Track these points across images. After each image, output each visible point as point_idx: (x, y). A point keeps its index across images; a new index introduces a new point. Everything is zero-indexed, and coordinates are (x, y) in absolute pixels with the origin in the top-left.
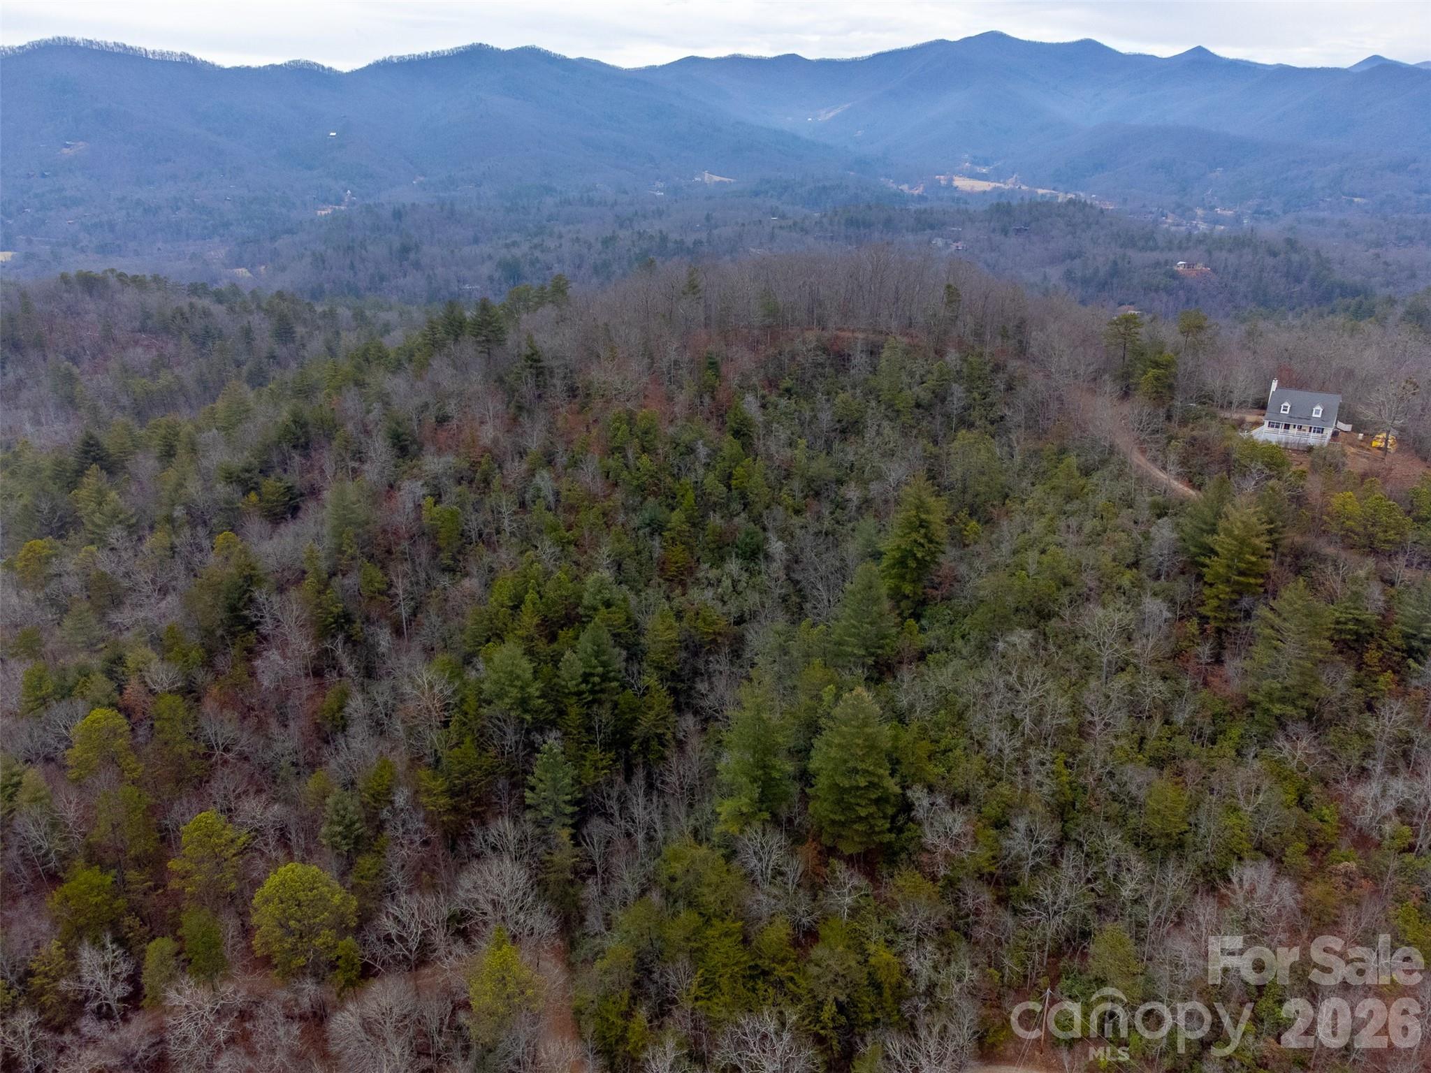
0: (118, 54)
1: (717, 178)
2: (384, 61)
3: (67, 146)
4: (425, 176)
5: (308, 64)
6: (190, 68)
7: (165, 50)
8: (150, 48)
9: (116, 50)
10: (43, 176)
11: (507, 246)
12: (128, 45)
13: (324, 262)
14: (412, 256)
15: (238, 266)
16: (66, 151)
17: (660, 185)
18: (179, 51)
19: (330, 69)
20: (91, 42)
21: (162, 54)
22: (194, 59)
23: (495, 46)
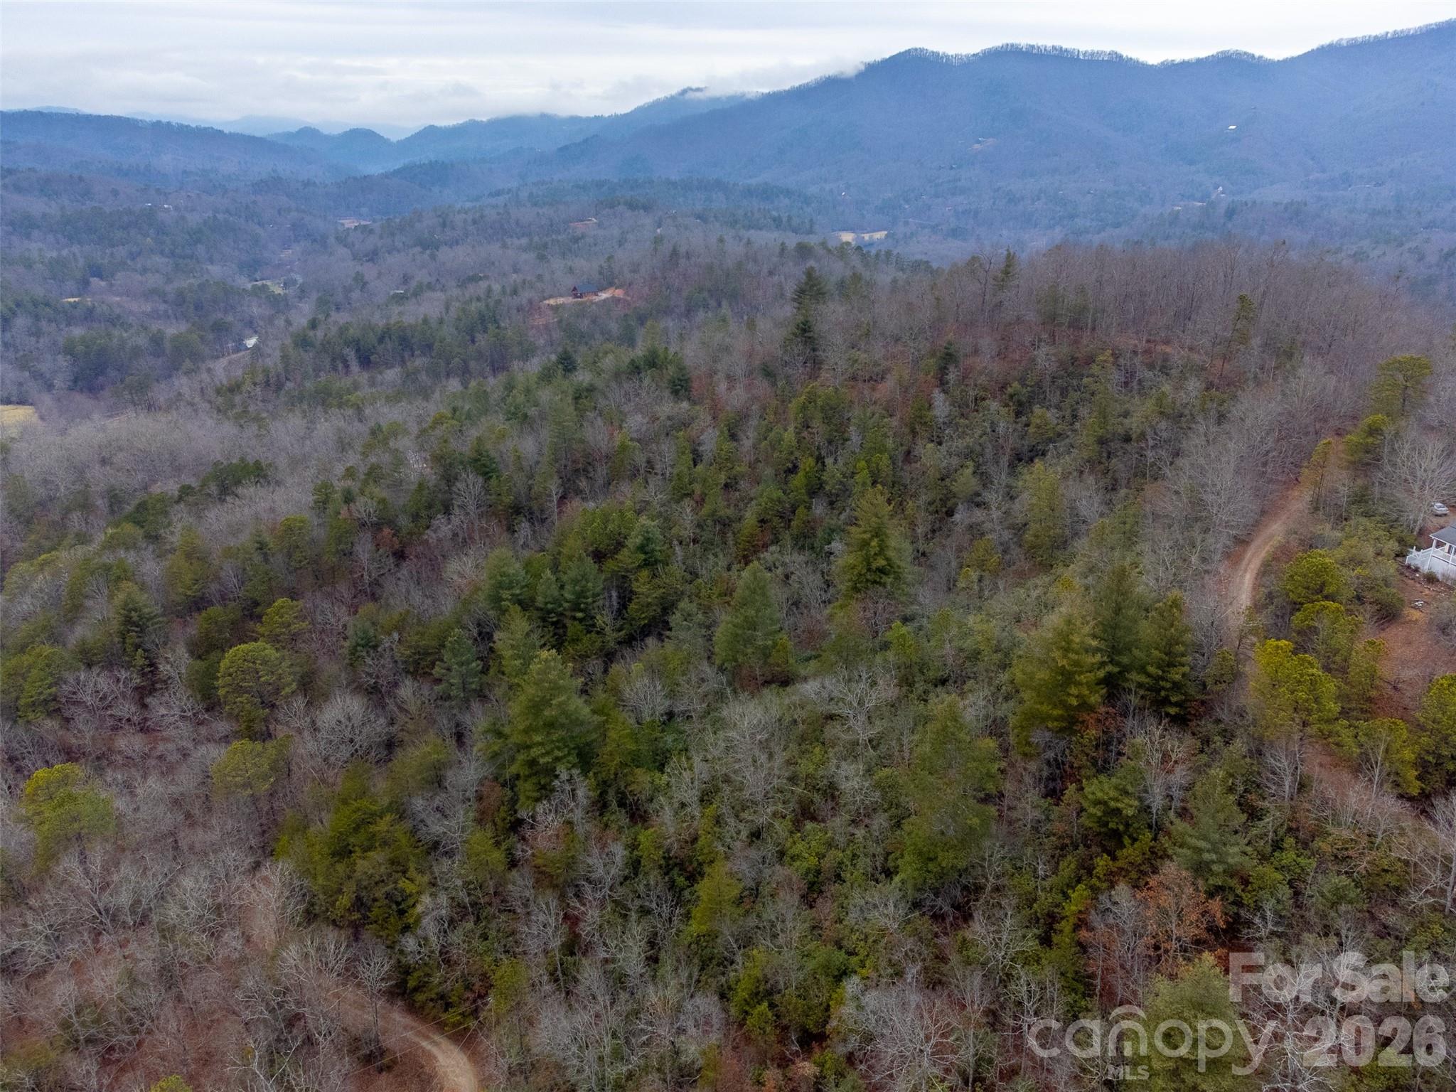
0: (1054, 56)
2: (1330, 45)
3: (978, 142)
5: (1240, 53)
6: (1117, 67)
7: (1096, 49)
8: (1083, 49)
10: (952, 168)
12: (1064, 47)
16: (977, 146)
18: (1108, 49)
19: (1260, 57)
20: (1033, 47)
21: (1092, 54)
22: (1121, 56)
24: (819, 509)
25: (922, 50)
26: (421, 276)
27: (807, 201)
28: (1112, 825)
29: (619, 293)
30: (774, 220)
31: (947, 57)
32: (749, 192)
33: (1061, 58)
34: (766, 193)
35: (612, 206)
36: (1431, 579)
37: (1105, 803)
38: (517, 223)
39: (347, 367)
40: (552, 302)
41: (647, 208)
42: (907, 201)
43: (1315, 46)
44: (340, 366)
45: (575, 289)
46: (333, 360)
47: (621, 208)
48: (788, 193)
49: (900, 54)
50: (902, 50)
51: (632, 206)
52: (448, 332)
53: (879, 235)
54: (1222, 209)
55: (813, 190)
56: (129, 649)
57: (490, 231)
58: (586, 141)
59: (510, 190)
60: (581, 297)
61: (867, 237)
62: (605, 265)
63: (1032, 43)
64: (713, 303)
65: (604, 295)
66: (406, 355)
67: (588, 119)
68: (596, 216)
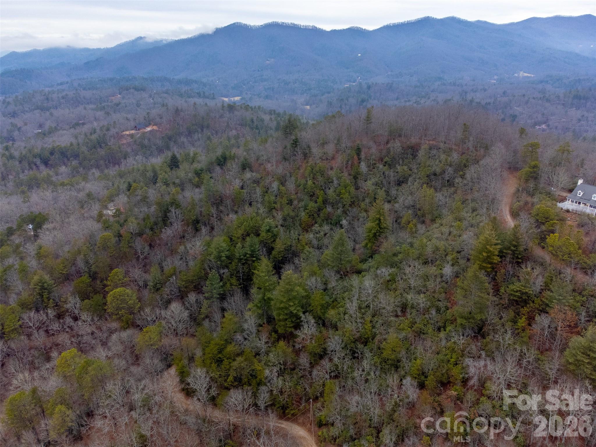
0: (292, 27)
1: (526, 74)
2: (387, 26)
3: (268, 60)
4: (392, 71)
5: (357, 28)
6: (315, 32)
7: (307, 25)
8: (302, 24)
9: (291, 25)
10: (259, 71)
11: (406, 101)
12: (295, 23)
13: (331, 105)
14: (364, 104)
15: (307, 105)
16: (267, 62)
17: (496, 77)
18: (311, 25)
19: (365, 29)
20: (283, 23)
21: (306, 26)
22: (316, 28)
23: (435, 17)
24: (329, 209)
25: (240, 23)
26: (48, 124)
27: (205, 85)
28: (524, 298)
29: (155, 128)
30: (198, 93)
31: (251, 26)
32: (180, 82)
33: (294, 28)
34: (187, 82)
35: (127, 90)
36: (568, 211)
37: (520, 291)
38: (84, 98)
39: (37, 167)
40: (127, 133)
41: (143, 90)
42: (244, 85)
43: (382, 26)
44: (34, 167)
45: (136, 127)
46: (29, 164)
47: (132, 90)
48: (196, 82)
49: (231, 25)
50: (232, 23)
51: (137, 89)
52: (84, 149)
53: (237, 98)
54: (365, 86)
55: (204, 80)
56: (46, 300)
57: (72, 102)
58: (97, 60)
59: (67, 83)
60: (139, 130)
61: (232, 99)
62: (147, 116)
63: (283, 21)
64: (199, 130)
65: (149, 129)
66: (66, 160)
67: (94, 49)
68: (120, 94)
